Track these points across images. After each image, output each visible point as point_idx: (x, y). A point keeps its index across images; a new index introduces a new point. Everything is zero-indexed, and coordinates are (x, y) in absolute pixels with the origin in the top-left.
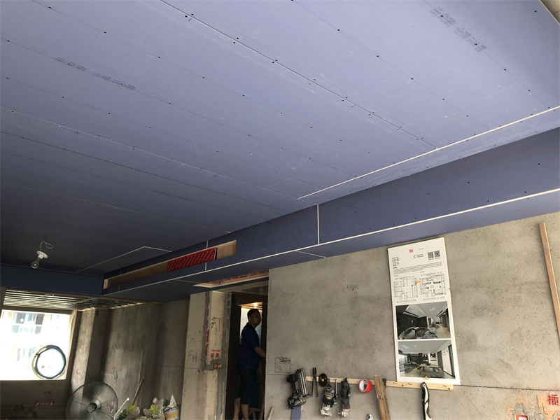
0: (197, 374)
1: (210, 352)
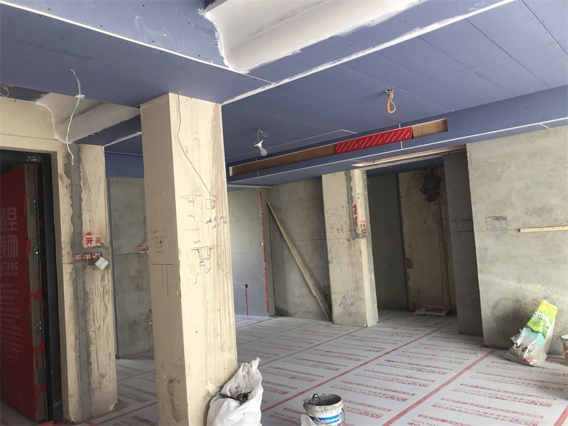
0: (347, 243)
1: (359, 224)
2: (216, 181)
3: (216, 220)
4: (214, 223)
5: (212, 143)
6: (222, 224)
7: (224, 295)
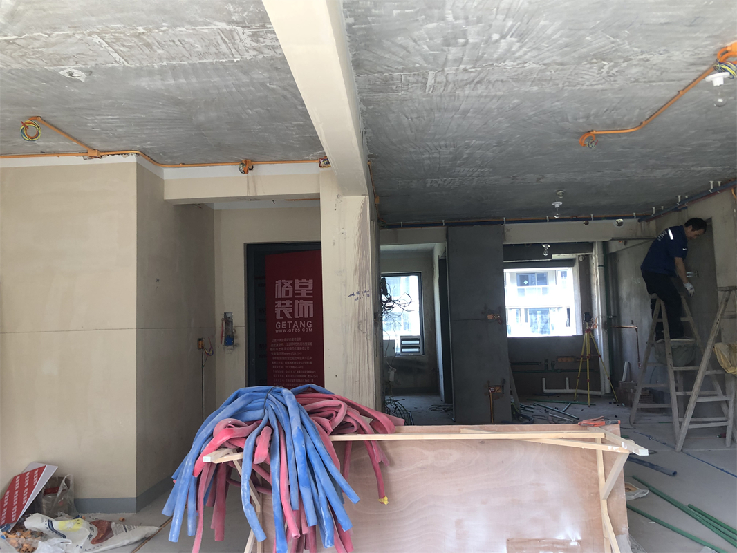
2: (361, 264)
3: (358, 293)
4: (356, 296)
5: (358, 234)
6: (365, 297)
7: (364, 352)
